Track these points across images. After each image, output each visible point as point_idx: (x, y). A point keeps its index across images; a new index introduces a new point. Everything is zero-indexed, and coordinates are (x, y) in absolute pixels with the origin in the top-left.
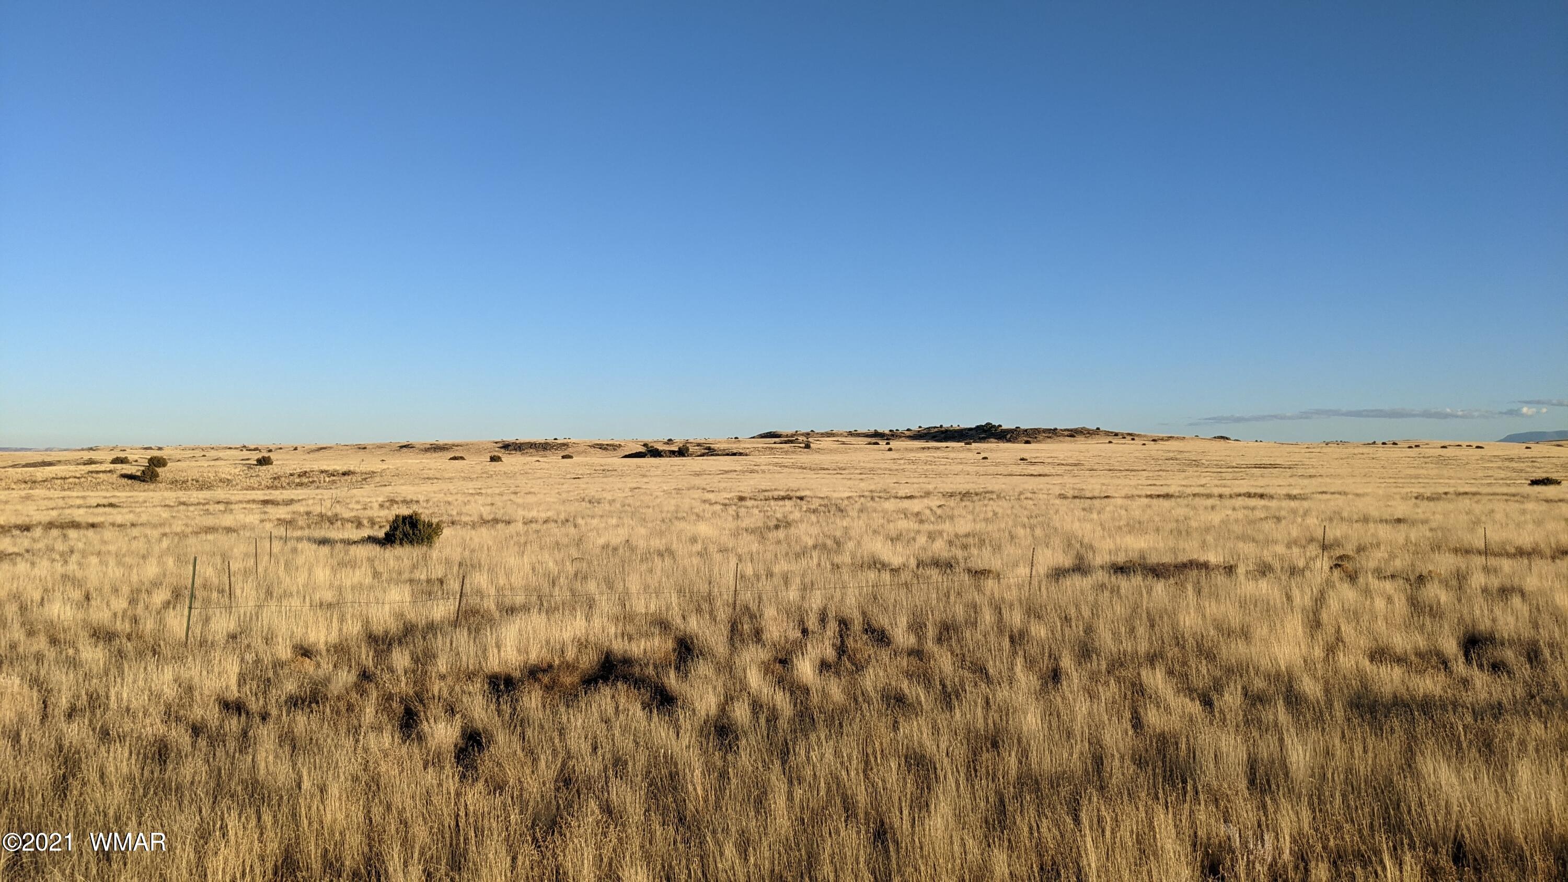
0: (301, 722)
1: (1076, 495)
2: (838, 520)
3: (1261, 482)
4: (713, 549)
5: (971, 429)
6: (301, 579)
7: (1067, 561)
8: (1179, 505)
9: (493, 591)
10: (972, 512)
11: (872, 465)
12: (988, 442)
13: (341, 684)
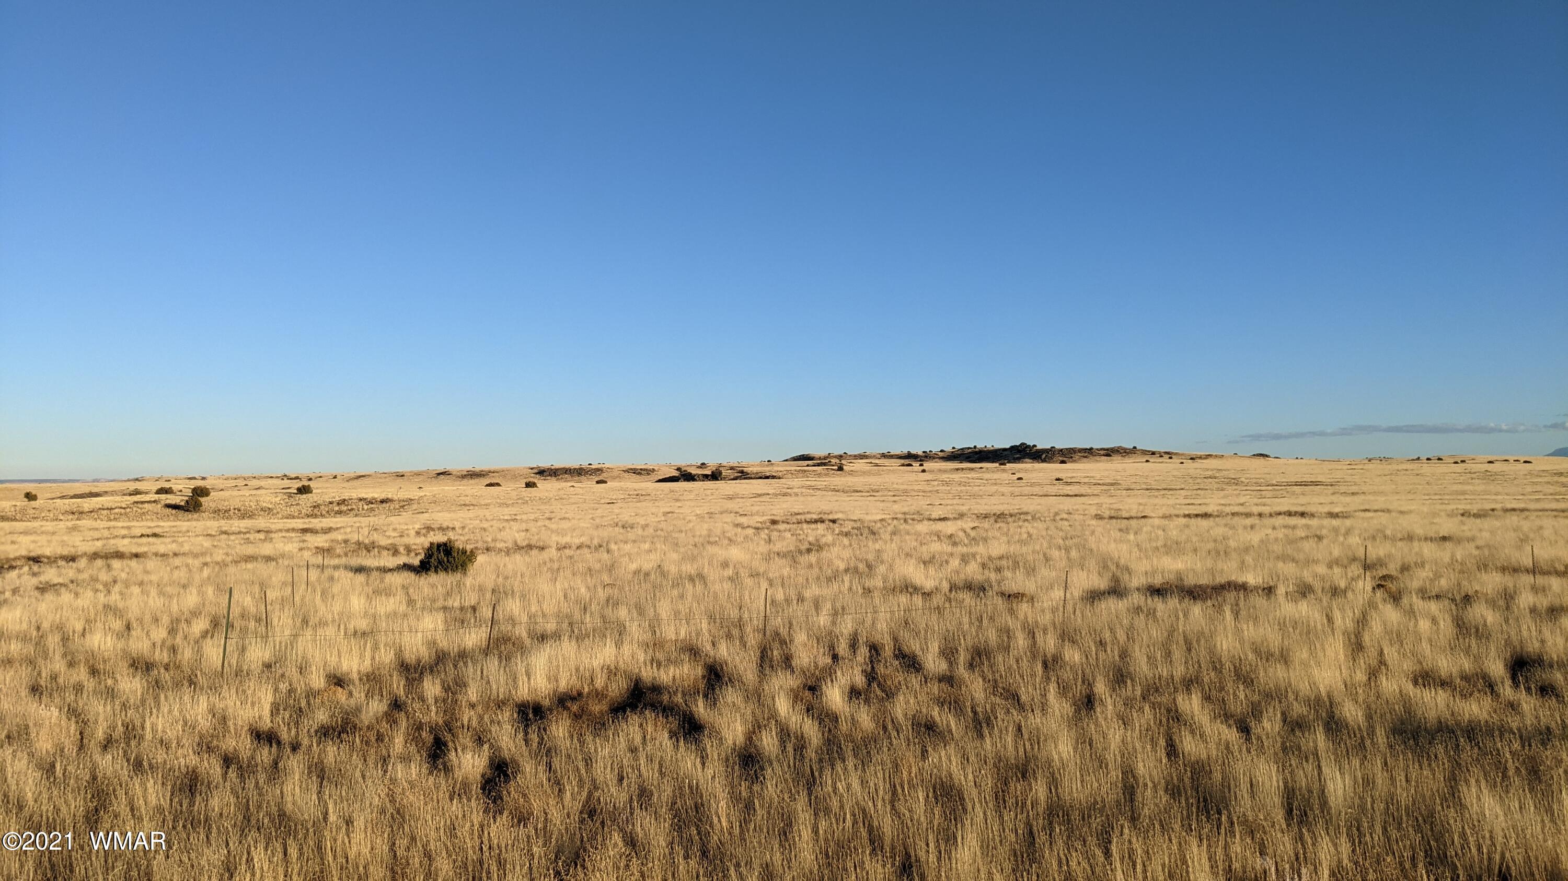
0: (332, 753)
1: (1113, 515)
2: (870, 544)
3: (1303, 500)
4: (744, 573)
5: (1005, 450)
6: (337, 607)
7: (1102, 584)
8: (1218, 525)
9: (525, 619)
10: (1007, 534)
11: (905, 487)
12: (1023, 462)
13: (371, 714)
